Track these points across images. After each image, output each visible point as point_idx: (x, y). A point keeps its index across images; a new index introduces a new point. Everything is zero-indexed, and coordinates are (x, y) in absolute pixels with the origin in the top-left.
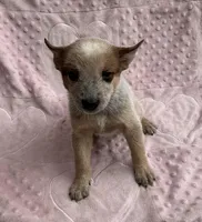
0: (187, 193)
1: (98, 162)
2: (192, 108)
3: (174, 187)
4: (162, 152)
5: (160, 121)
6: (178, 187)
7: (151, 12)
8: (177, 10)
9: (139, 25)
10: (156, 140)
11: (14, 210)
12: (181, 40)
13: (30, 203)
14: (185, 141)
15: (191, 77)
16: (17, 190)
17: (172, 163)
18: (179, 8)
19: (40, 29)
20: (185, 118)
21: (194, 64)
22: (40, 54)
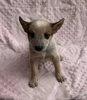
0: (79, 84)
1: (40, 72)
2: (77, 50)
3: (73, 82)
4: (67, 68)
5: (64, 56)
6: (75, 82)
7: (60, 9)
8: (71, 9)
9: (55, 15)
10: (63, 63)
11: (6, 92)
12: (72, 22)
13: (12, 89)
14: (76, 64)
15: (76, 37)
16: (5, 84)
17: (71, 72)
18: (72, 8)
19: (12, 14)
20: (74, 54)
21: (77, 32)
22: (12, 25)
